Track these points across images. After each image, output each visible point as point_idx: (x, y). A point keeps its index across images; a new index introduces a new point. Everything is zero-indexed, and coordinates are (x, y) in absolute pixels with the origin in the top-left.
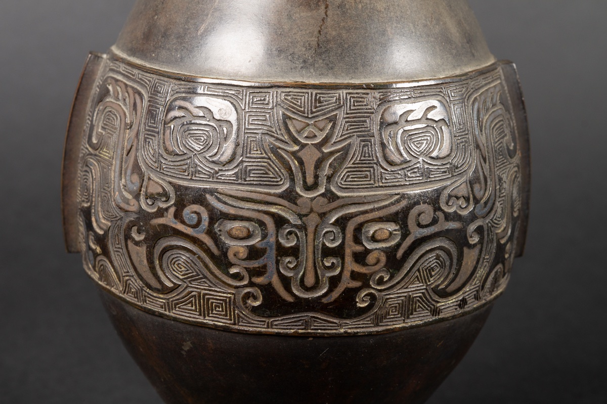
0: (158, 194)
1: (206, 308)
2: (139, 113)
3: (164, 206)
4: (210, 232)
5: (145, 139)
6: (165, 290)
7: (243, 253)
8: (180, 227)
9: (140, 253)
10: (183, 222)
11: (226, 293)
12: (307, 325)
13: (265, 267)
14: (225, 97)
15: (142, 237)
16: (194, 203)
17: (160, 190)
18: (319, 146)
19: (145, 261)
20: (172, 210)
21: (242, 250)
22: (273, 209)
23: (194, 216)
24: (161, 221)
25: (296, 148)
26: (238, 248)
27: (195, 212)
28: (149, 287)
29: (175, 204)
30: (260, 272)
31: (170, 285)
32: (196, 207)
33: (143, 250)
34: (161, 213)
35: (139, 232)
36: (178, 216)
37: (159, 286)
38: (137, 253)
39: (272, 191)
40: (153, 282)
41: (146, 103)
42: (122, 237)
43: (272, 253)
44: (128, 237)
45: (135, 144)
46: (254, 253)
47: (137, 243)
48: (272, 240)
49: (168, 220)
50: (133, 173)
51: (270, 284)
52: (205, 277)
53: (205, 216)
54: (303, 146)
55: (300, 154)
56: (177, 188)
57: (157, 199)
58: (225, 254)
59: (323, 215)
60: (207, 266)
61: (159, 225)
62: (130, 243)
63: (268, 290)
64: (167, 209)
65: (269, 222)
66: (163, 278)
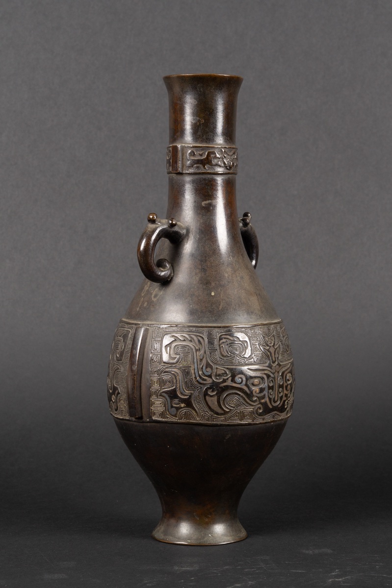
0: (223, 374)
1: (242, 416)
2: (203, 343)
3: (226, 378)
4: (246, 385)
5: (211, 353)
6: (225, 413)
7: (258, 391)
8: (234, 385)
9: (213, 401)
10: (235, 383)
11: (250, 409)
12: (273, 417)
13: (265, 395)
14: (242, 332)
15: (215, 393)
16: (239, 374)
17: (223, 372)
18: (274, 346)
19: (216, 403)
20: (230, 379)
21: (257, 390)
22: (266, 372)
23: (240, 379)
24: (225, 384)
25: (268, 348)
26: (256, 389)
27: (240, 378)
28: (217, 414)
29: (231, 376)
30: (263, 397)
31: (228, 410)
32: (240, 376)
33: (215, 398)
34: (224, 381)
35: (213, 391)
36: (233, 380)
37: (223, 412)
38: (212, 400)
39: (265, 365)
40: (220, 411)
41: (206, 340)
42: (201, 396)
43: (267, 389)
44: (206, 394)
45: (205, 356)
46: (262, 390)
47: (212, 396)
48: (266, 384)
49: (229, 383)
50: (206, 368)
51: (266, 402)
52: (244, 404)
53: (244, 379)
54: (270, 346)
55: (270, 350)
56: (231, 370)
57: (221, 376)
58: (252, 393)
59: (278, 372)
60: (244, 399)
61: (224, 386)
62: (207, 398)
63: (265, 404)
64: (227, 379)
65: (265, 376)
66: (225, 409)
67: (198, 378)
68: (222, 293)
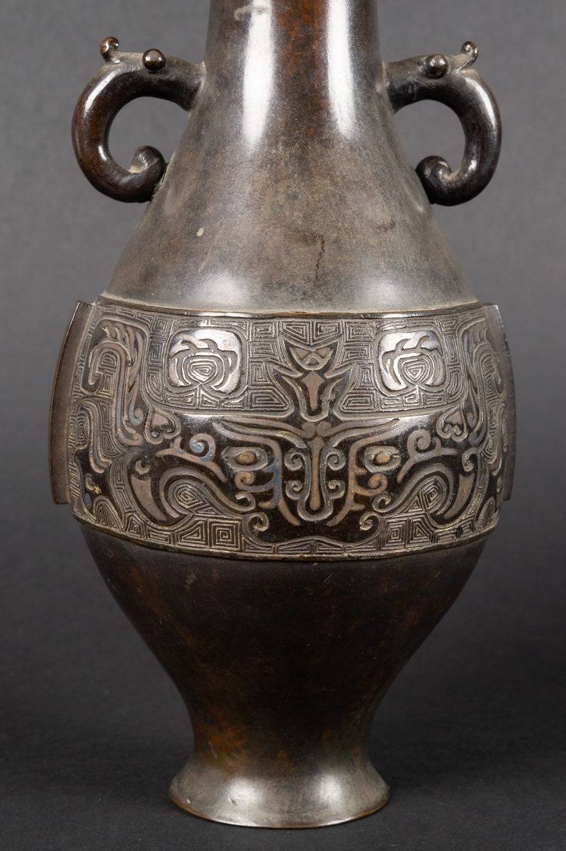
0: (164, 426)
1: (213, 536)
2: (140, 350)
3: (169, 437)
4: (217, 460)
5: (148, 375)
6: (170, 522)
7: (250, 478)
8: (187, 456)
9: (144, 487)
10: (190, 451)
11: (234, 520)
12: (312, 549)
13: (271, 491)
14: (228, 329)
15: (147, 470)
16: (200, 431)
17: (166, 422)
18: (321, 373)
19: (150, 495)
20: (178, 441)
21: (249, 475)
22: (279, 434)
23: (201, 444)
24: (167, 452)
25: (300, 374)
26: (244, 474)
27: (202, 441)
28: (154, 520)
29: (181, 435)
30: (267, 496)
31: (176, 516)
32: (202, 436)
33: (147, 483)
34: (166, 444)
35: (143, 466)
36: (184, 445)
37: (164, 518)
38: (142, 487)
39: (278, 417)
40: (158, 515)
41: (147, 340)
42: (124, 473)
43: (278, 478)
44: (131, 472)
45: (138, 380)
46: (261, 478)
47: (141, 477)
48: (278, 464)
49: (175, 450)
50: (136, 408)
51: (276, 508)
52: (212, 505)
53: (212, 445)
54: (307, 373)
55: (304, 380)
56: (183, 419)
57: (162, 431)
58: (232, 480)
59: (326, 439)
61: (165, 457)
62: (133, 478)
63: (274, 514)
64: (173, 440)
65: (275, 446)
66: (168, 509)
67: (119, 430)
68: (221, 232)
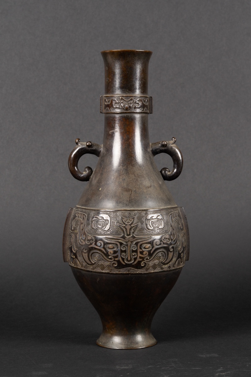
0: (90, 239)
1: (103, 268)
2: (85, 220)
3: (92, 242)
4: (104, 248)
5: (87, 226)
6: (92, 264)
8: (96, 247)
10: (97, 246)
11: (108, 263)
12: (129, 271)
13: (118, 255)
14: (107, 214)
15: (86, 251)
16: (100, 240)
17: (91, 238)
18: (130, 225)
19: (87, 257)
20: (94, 243)
21: (112, 252)
22: (119, 241)
23: (100, 244)
24: (91, 246)
25: (125, 225)
26: (111, 251)
29: (95, 241)
30: (117, 257)
31: (93, 263)
32: (100, 242)
33: (87, 254)
34: (91, 244)
36: (96, 244)
37: (91, 263)
38: (85, 255)
39: (119, 236)
40: (89, 263)
41: (87, 217)
42: (81, 252)
43: (119, 252)
45: (84, 228)
46: (115, 252)
47: (85, 253)
48: (119, 248)
49: (93, 245)
50: (83, 235)
51: (119, 260)
52: (103, 260)
53: (102, 244)
54: (126, 225)
55: (126, 227)
56: (95, 237)
57: (90, 241)
58: (108, 253)
59: (132, 242)
60: (103, 256)
61: (91, 247)
62: (83, 253)
63: (118, 261)
65: (118, 244)
66: (92, 261)
67: (79, 241)
68: (105, 189)
